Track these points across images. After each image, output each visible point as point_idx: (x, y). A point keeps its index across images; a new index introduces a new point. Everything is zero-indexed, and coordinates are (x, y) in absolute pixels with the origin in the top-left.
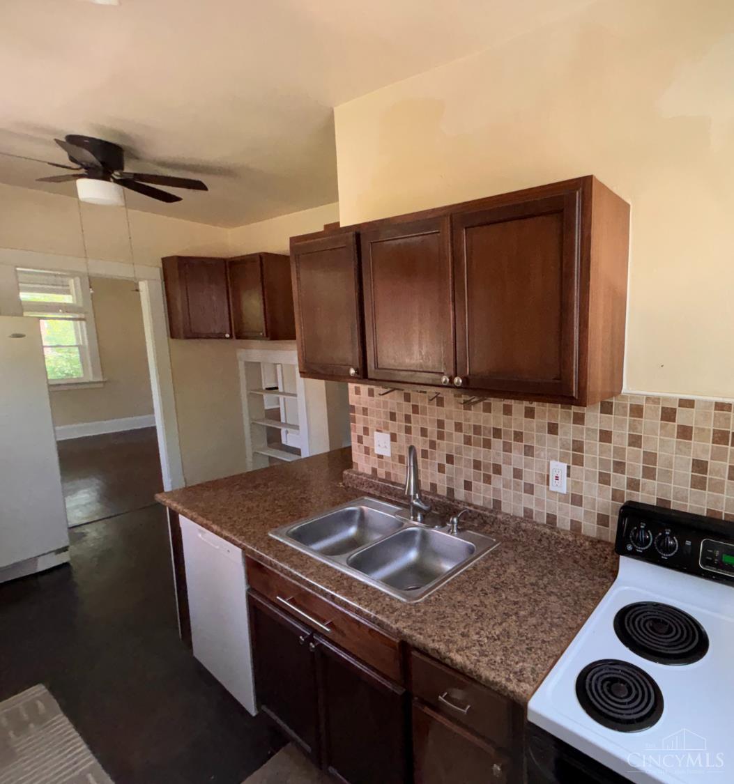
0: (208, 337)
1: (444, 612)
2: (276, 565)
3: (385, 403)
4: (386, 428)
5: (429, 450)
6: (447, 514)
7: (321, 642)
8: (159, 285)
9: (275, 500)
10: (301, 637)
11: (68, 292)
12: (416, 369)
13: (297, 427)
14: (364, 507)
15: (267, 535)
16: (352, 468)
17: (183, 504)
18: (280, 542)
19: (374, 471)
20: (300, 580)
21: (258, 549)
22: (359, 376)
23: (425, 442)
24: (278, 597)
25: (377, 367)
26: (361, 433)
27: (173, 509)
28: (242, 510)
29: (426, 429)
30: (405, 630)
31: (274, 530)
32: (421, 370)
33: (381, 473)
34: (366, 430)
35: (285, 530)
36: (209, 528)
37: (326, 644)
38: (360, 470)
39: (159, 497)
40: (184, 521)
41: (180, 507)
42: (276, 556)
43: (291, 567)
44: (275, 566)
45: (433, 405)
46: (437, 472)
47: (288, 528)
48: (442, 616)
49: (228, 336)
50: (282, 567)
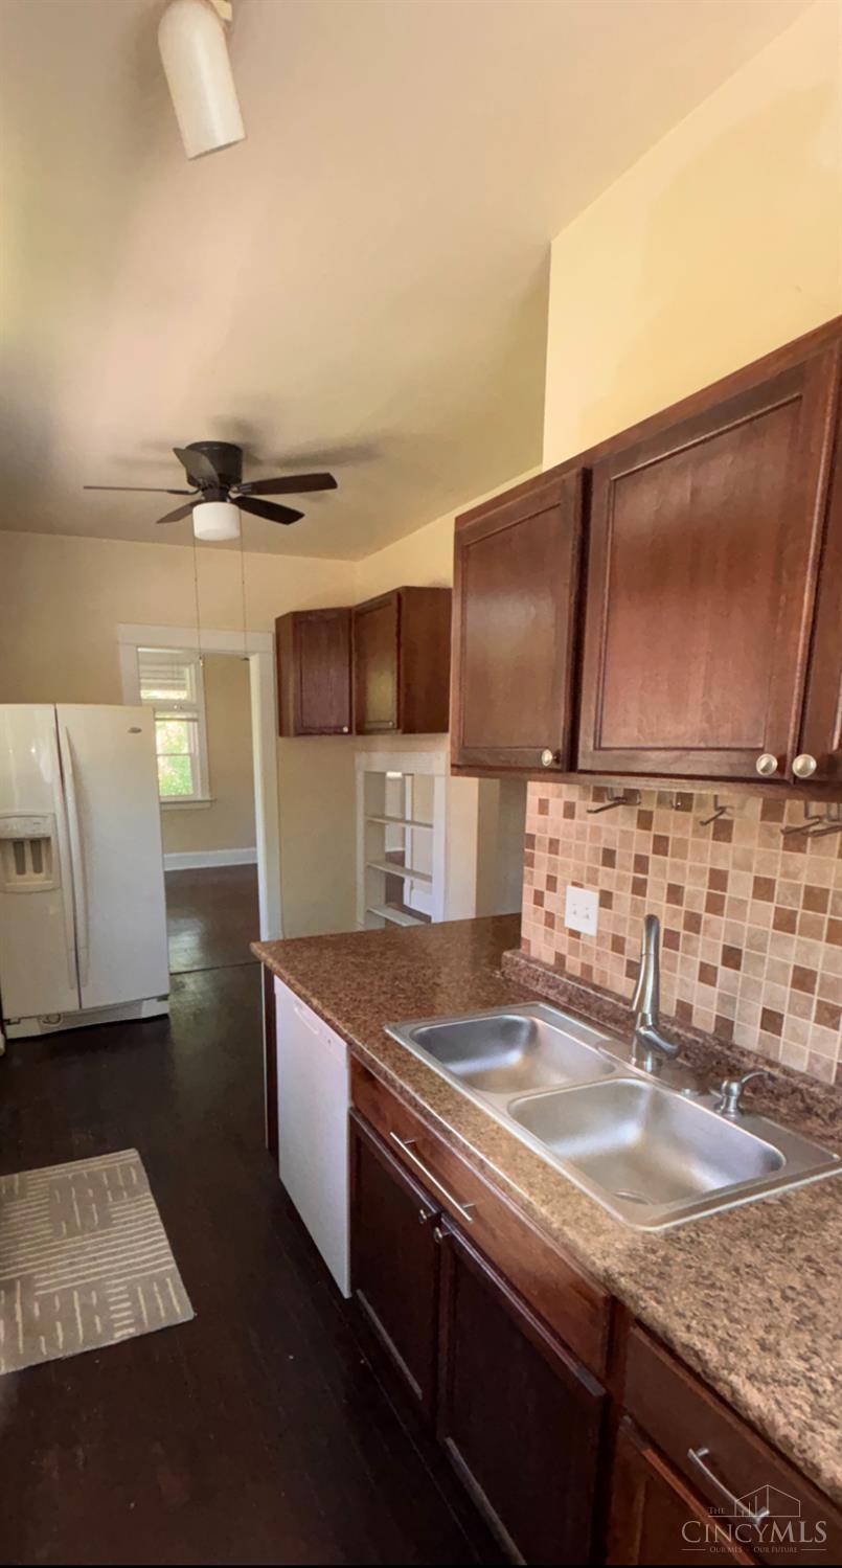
0: (322, 733)
1: (710, 1273)
2: (393, 1080)
3: (596, 831)
4: (593, 881)
5: (683, 932)
6: (711, 1070)
7: (454, 1233)
8: (271, 659)
9: (396, 979)
10: (422, 1212)
11: (182, 687)
12: (688, 744)
13: (428, 878)
14: (539, 1022)
15: (382, 1031)
16: (519, 947)
17: (280, 962)
18: (399, 1045)
19: (560, 958)
20: (428, 1116)
21: (368, 1049)
22: (559, 767)
23: (675, 914)
24: (392, 1134)
25: (598, 747)
26: (542, 887)
27: (268, 965)
28: (349, 985)
29: (683, 888)
30: (623, 1280)
31: (392, 1024)
32: (702, 745)
33: (574, 965)
34: (552, 882)
35: (408, 1028)
36: (308, 1002)
37: (461, 1239)
38: (534, 954)
39: (254, 946)
40: (280, 986)
41: (276, 966)
42: (394, 1067)
43: (416, 1091)
44: (392, 1082)
45: (702, 836)
46: (696, 982)
47: (415, 1026)
48: (705, 1281)
49: (346, 730)
50: (402, 1087)
